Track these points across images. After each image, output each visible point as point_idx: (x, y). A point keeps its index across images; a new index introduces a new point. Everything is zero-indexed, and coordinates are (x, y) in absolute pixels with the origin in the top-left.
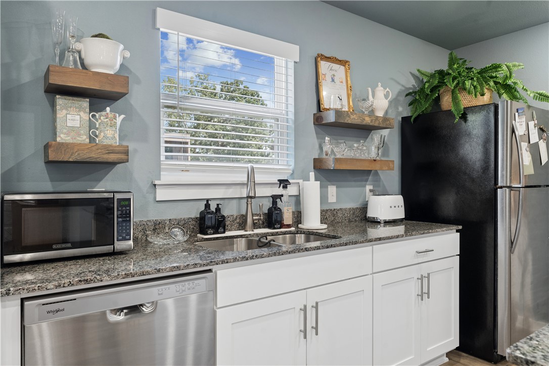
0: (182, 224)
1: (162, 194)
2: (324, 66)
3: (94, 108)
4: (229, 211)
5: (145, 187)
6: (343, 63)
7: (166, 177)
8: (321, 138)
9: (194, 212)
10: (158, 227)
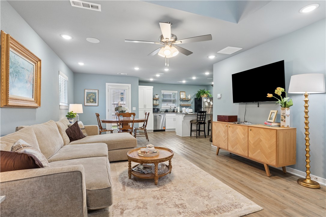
0: (164, 111)
1: (162, 108)
2: (181, 93)
3: (156, 101)
4: (169, 110)
5: (160, 108)
6: (184, 92)
7: (162, 107)
8: (181, 102)
9: (165, 110)
10: (162, 111)
